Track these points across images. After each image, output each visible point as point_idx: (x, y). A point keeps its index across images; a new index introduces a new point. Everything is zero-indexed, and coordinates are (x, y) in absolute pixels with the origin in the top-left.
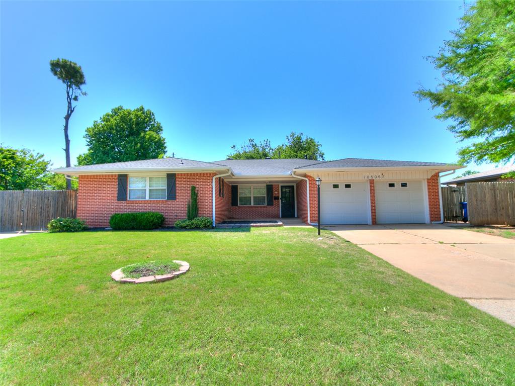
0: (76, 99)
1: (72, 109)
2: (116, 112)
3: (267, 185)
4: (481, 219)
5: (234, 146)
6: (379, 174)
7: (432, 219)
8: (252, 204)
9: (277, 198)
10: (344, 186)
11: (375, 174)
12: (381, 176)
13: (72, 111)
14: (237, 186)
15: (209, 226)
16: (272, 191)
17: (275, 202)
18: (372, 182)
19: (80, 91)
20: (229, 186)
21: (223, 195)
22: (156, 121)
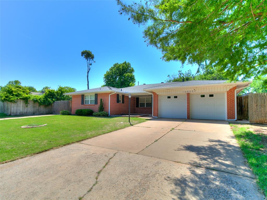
0: (91, 64)
2: (115, 65)
4: (260, 119)
5: (169, 76)
6: (193, 90)
7: (229, 118)
8: (145, 107)
10: (174, 97)
11: (190, 90)
12: (194, 91)
13: (89, 70)
14: (139, 98)
15: (105, 115)
18: (188, 94)
19: (93, 61)
20: (135, 98)
21: (123, 102)
22: (131, 67)
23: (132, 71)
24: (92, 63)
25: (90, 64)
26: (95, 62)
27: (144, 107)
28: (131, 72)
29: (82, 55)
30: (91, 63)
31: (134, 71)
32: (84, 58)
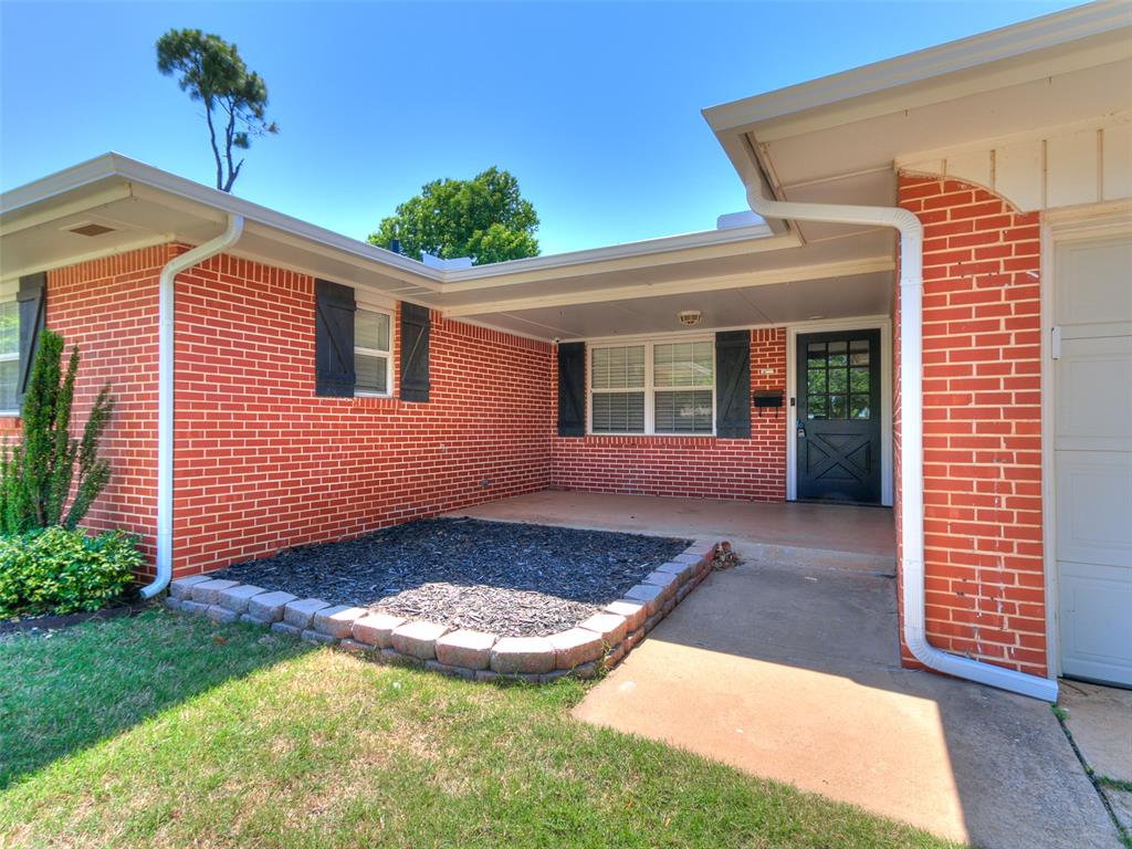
0: (243, 142)
1: (234, 171)
3: (719, 336)
8: (649, 430)
9: (774, 400)
13: (233, 176)
14: (582, 346)
16: (747, 361)
17: (761, 420)
19: (258, 123)
20: (547, 347)
21: (414, 385)
22: (520, 198)
23: (529, 219)
24: (250, 137)
25: (234, 137)
26: (272, 129)
27: (642, 430)
28: (522, 226)
29: (165, 66)
30: (245, 136)
31: (538, 223)
32: (183, 86)
